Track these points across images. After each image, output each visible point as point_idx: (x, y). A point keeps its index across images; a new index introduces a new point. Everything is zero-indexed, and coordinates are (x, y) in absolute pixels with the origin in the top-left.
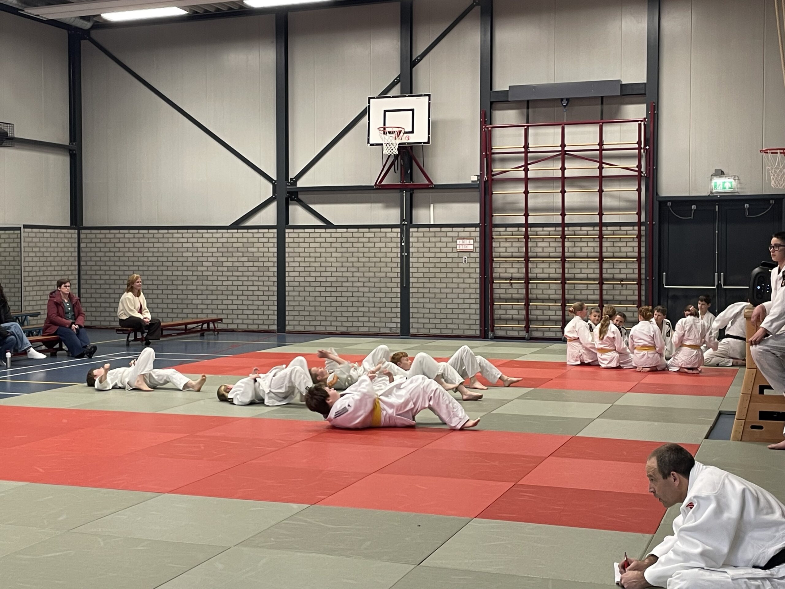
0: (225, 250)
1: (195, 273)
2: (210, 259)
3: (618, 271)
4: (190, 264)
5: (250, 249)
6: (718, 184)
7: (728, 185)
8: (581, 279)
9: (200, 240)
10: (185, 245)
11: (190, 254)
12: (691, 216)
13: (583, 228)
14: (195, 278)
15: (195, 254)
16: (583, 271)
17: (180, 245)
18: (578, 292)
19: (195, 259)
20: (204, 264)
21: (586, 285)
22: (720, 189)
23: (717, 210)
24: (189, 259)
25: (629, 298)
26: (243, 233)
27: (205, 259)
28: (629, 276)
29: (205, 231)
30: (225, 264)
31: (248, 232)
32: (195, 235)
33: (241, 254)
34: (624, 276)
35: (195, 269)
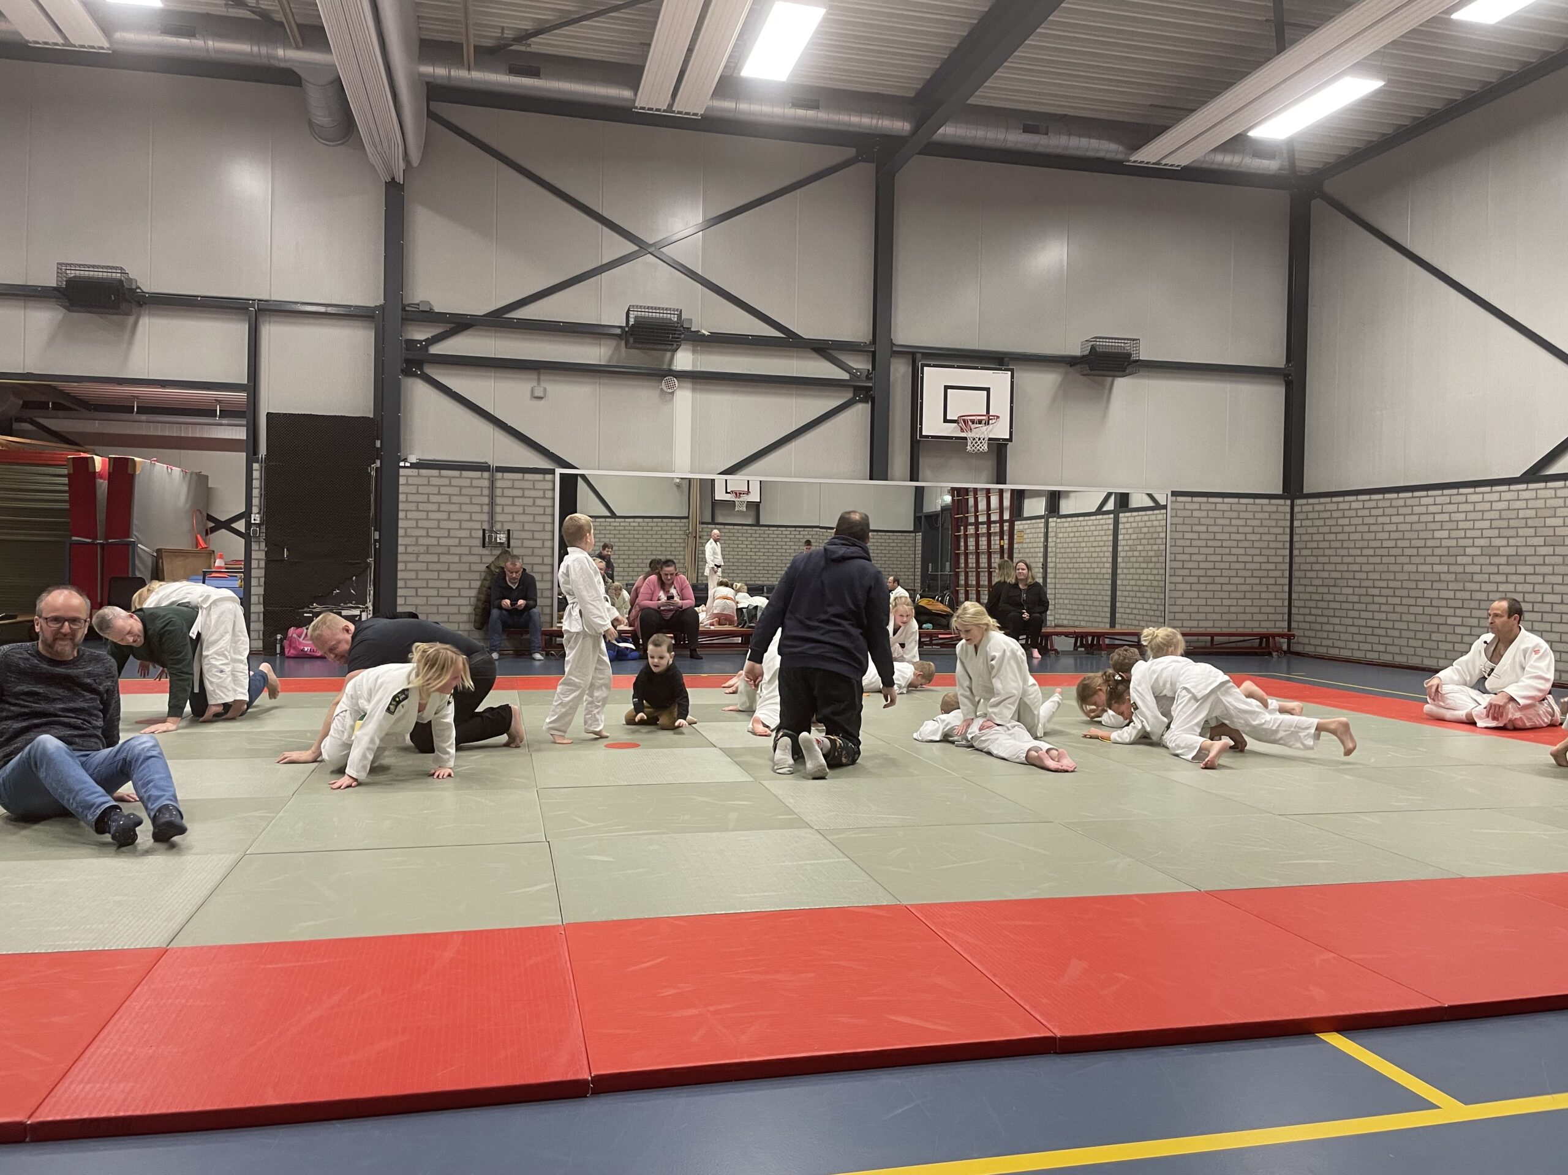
0: (1504, 524)
1: (1453, 569)
2: (1478, 542)
4: (1445, 551)
5: (1549, 522)
9: (1463, 507)
10: (1438, 518)
11: (1445, 534)
14: (1452, 577)
15: (1454, 534)
17: (1430, 518)
19: (1453, 543)
20: (1469, 551)
24: (1445, 543)
26: (1537, 489)
27: (1470, 542)
29: (1471, 490)
30: (1503, 551)
31: (1546, 488)
32: (1455, 499)
33: (1531, 531)
35: (1452, 560)
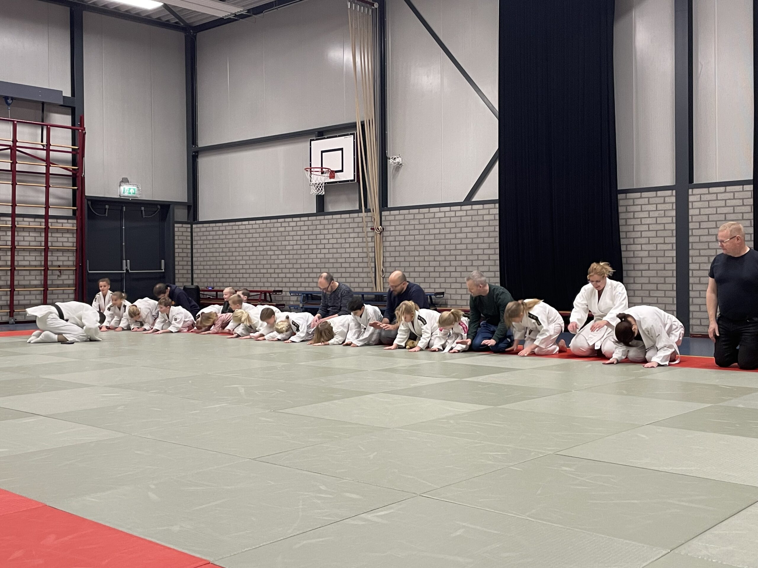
3: (55, 258)
6: (126, 189)
7: (132, 191)
8: (24, 266)
12: (105, 213)
13: (25, 219)
16: (26, 258)
18: (22, 278)
21: (28, 272)
22: (126, 194)
23: (124, 210)
25: (66, 282)
28: (65, 263)
34: (60, 263)
